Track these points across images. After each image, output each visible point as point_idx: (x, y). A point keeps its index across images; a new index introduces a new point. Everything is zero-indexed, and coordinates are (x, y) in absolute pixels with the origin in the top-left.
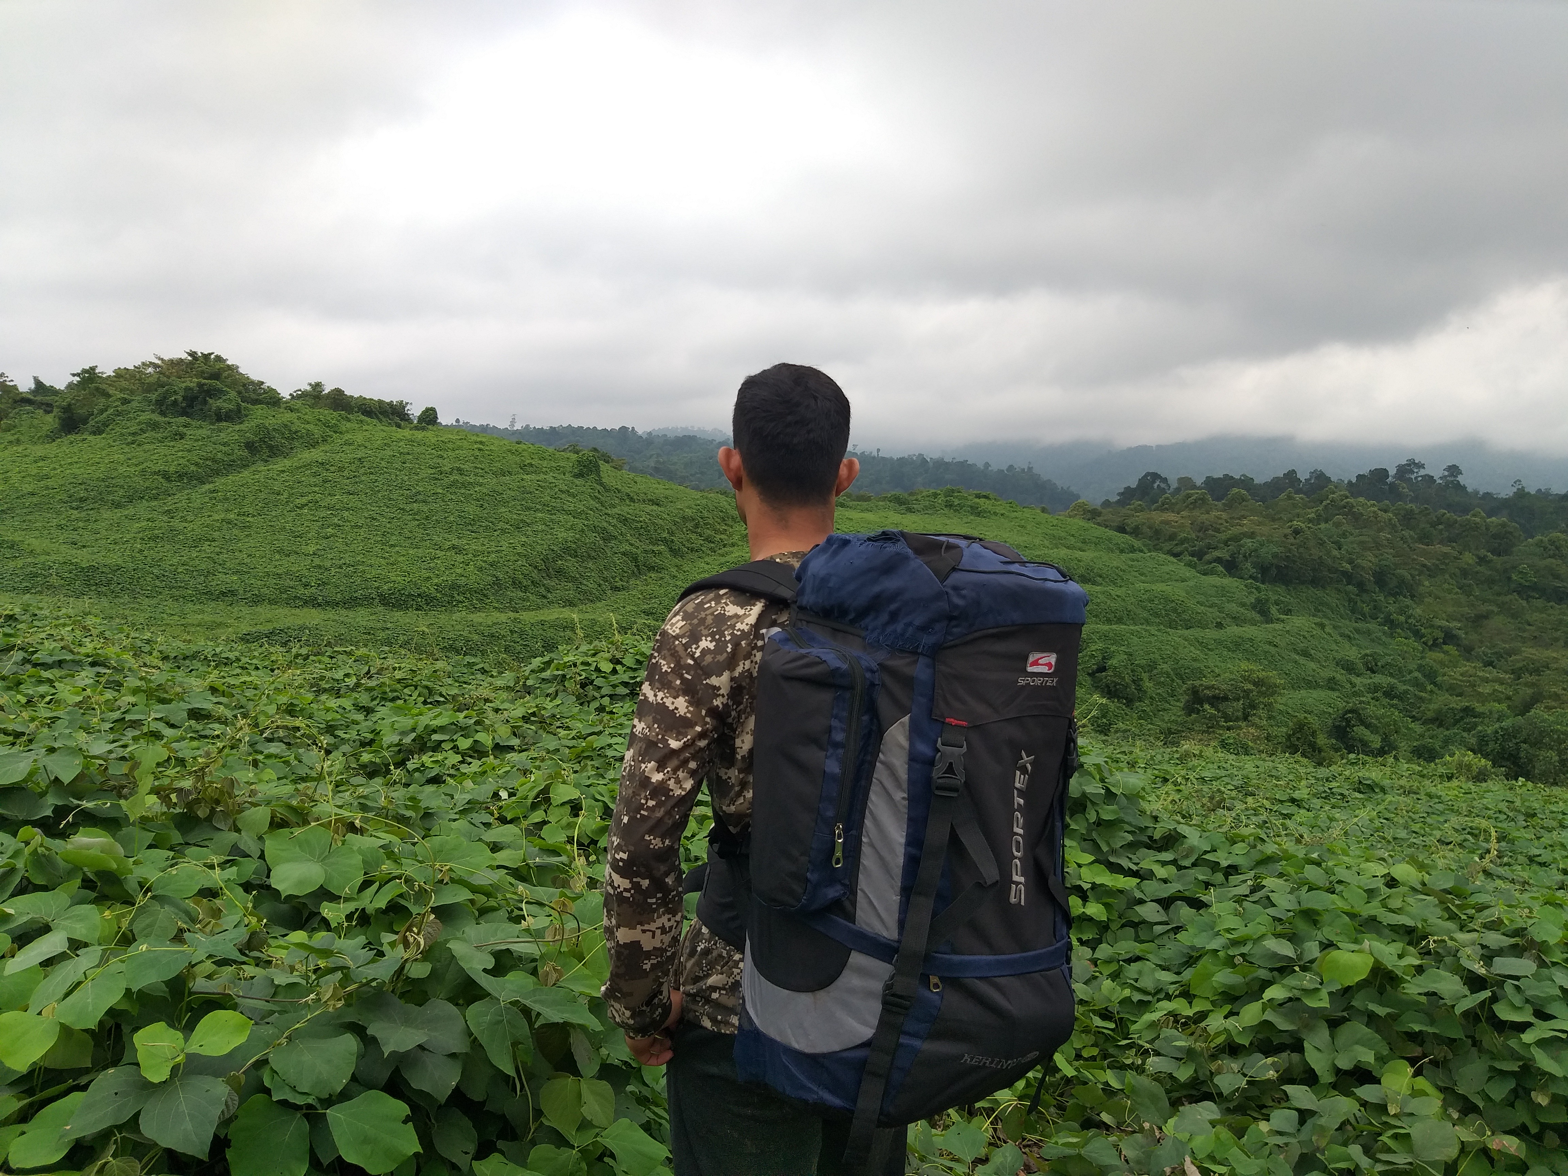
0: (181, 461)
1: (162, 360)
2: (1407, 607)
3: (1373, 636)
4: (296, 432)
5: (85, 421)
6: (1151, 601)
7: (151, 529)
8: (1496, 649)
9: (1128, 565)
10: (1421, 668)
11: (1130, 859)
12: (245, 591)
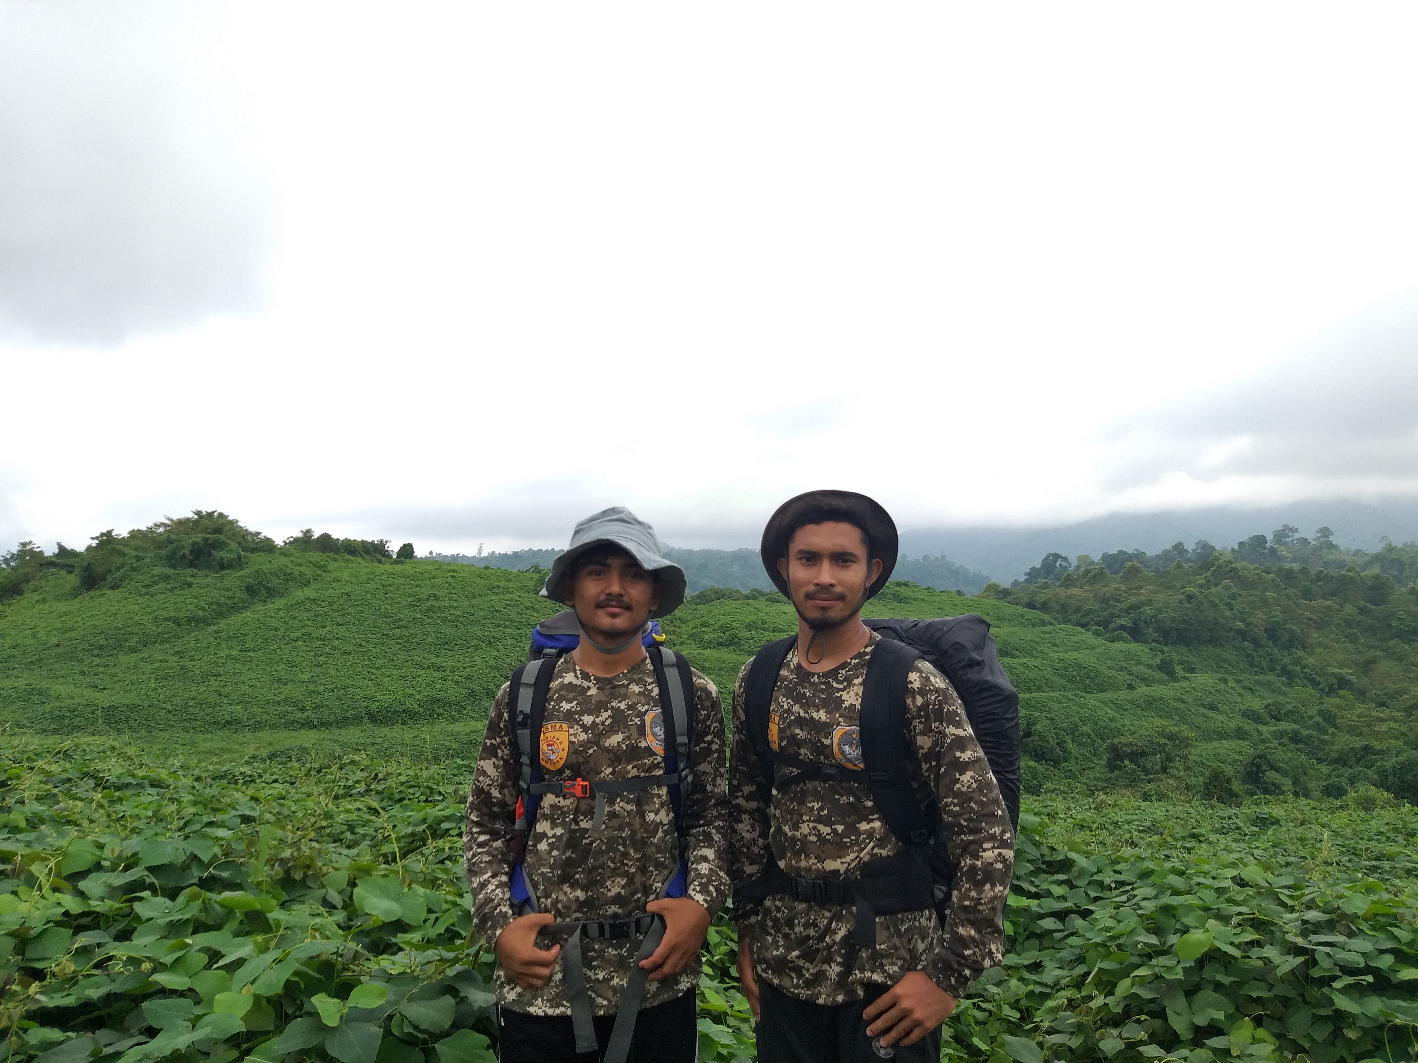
0: (189, 607)
1: (172, 520)
2: (1301, 658)
3: (1273, 687)
4: (291, 574)
5: (104, 578)
6: (1066, 669)
7: (164, 669)
8: (1386, 691)
9: (1041, 637)
10: (1321, 713)
11: (1032, 883)
12: (248, 719)
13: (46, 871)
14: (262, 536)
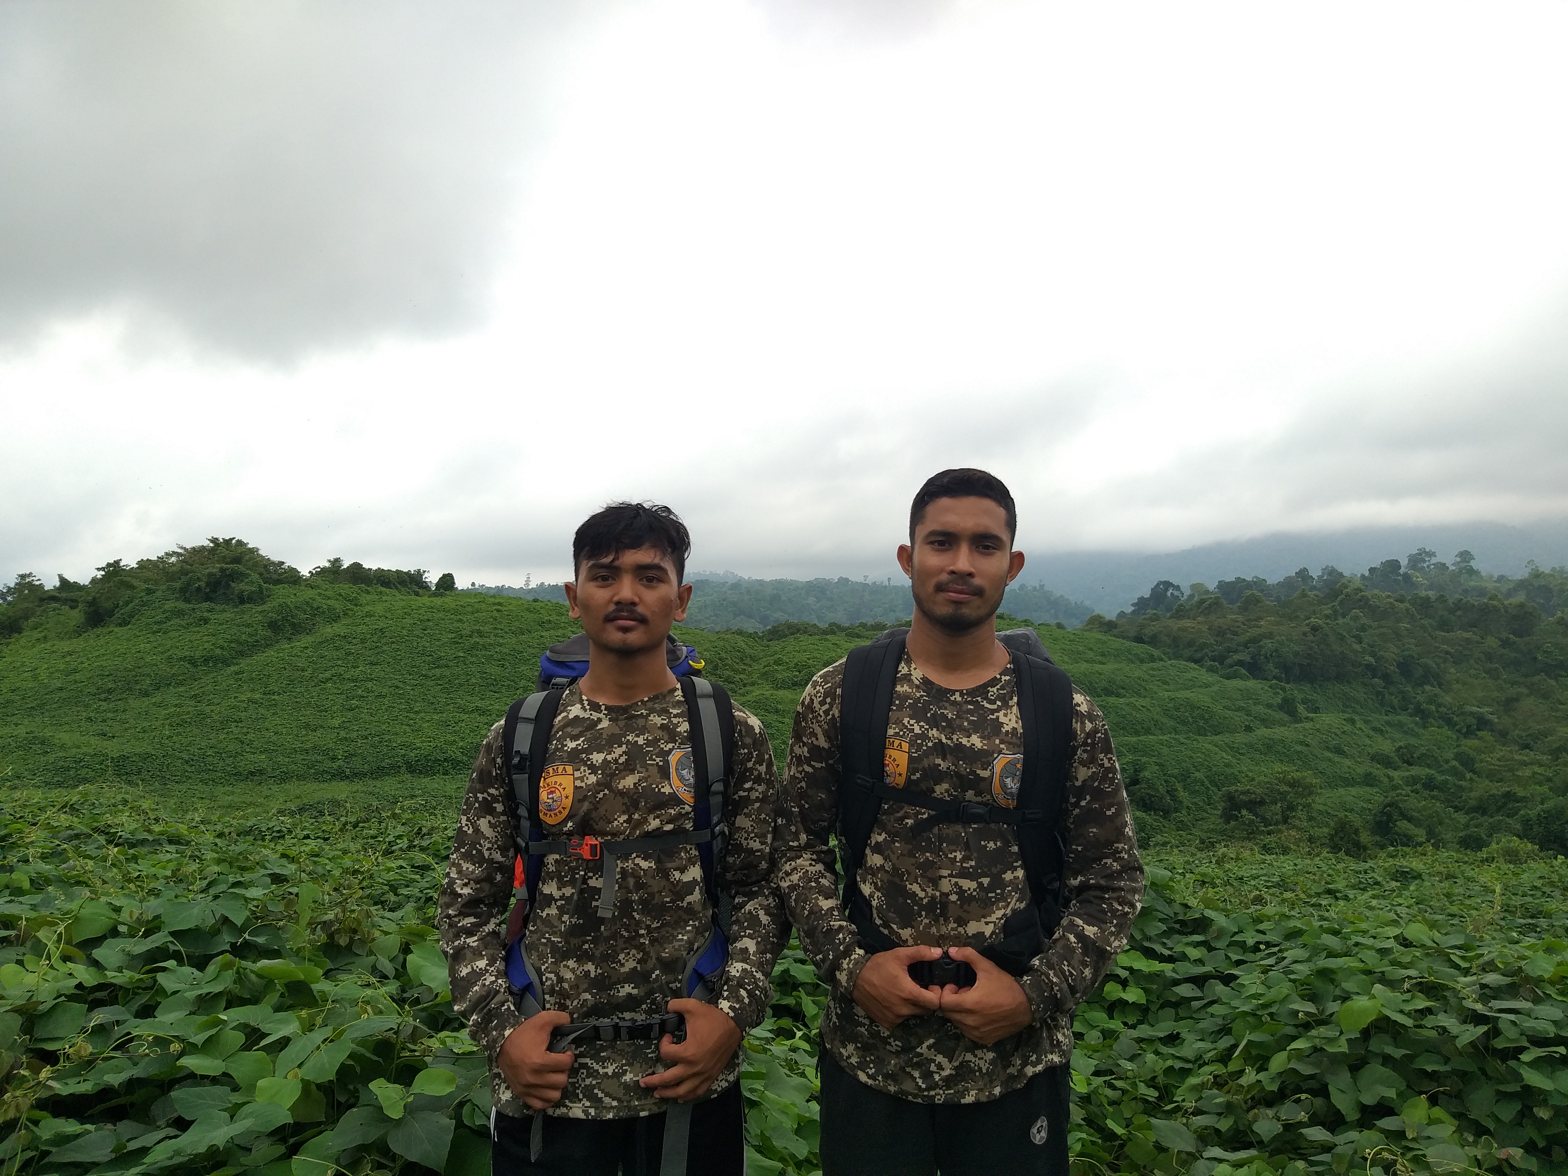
0: (206, 645)
1: (185, 549)
2: (1436, 695)
3: (1405, 728)
4: (319, 608)
5: (111, 613)
6: (1177, 709)
7: (179, 715)
8: (1530, 732)
9: (1149, 675)
10: (1458, 757)
11: (1164, 944)
12: (273, 769)
13: (55, 937)
14: (285, 566)
